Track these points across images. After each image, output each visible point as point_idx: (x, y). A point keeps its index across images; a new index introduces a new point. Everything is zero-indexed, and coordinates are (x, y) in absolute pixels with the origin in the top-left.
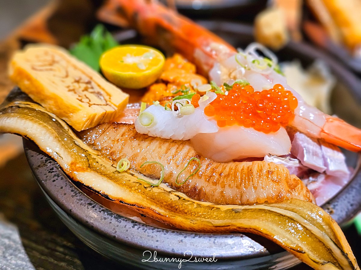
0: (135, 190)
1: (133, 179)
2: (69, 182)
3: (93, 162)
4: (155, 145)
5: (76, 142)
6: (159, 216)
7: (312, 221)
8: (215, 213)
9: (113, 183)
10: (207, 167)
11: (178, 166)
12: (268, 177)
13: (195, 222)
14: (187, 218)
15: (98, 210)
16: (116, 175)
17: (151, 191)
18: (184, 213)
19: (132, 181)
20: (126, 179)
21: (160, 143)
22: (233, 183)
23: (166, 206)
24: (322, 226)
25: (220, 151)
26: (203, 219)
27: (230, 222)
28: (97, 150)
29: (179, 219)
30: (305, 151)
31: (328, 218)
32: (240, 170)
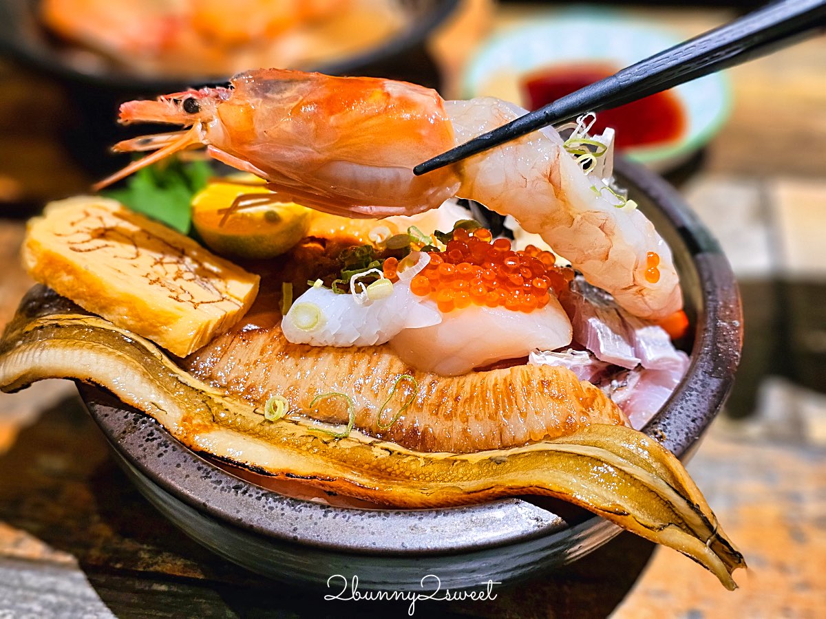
0: (308, 450)
1: (300, 431)
2: (189, 453)
3: (220, 411)
4: (326, 361)
5: (180, 379)
6: (361, 490)
7: (631, 458)
8: (461, 470)
9: (264, 443)
10: (430, 390)
11: (376, 395)
12: (542, 393)
13: (429, 491)
14: (413, 487)
15: (255, 496)
16: (267, 428)
17: (338, 448)
18: (404, 478)
19: (298, 435)
20: (286, 432)
21: (336, 358)
22: (483, 412)
23: (369, 471)
24: (649, 465)
25: (447, 356)
26: (441, 483)
27: (492, 480)
28: (221, 387)
29: (398, 491)
30: (599, 335)
31: (659, 449)
32: (491, 387)
